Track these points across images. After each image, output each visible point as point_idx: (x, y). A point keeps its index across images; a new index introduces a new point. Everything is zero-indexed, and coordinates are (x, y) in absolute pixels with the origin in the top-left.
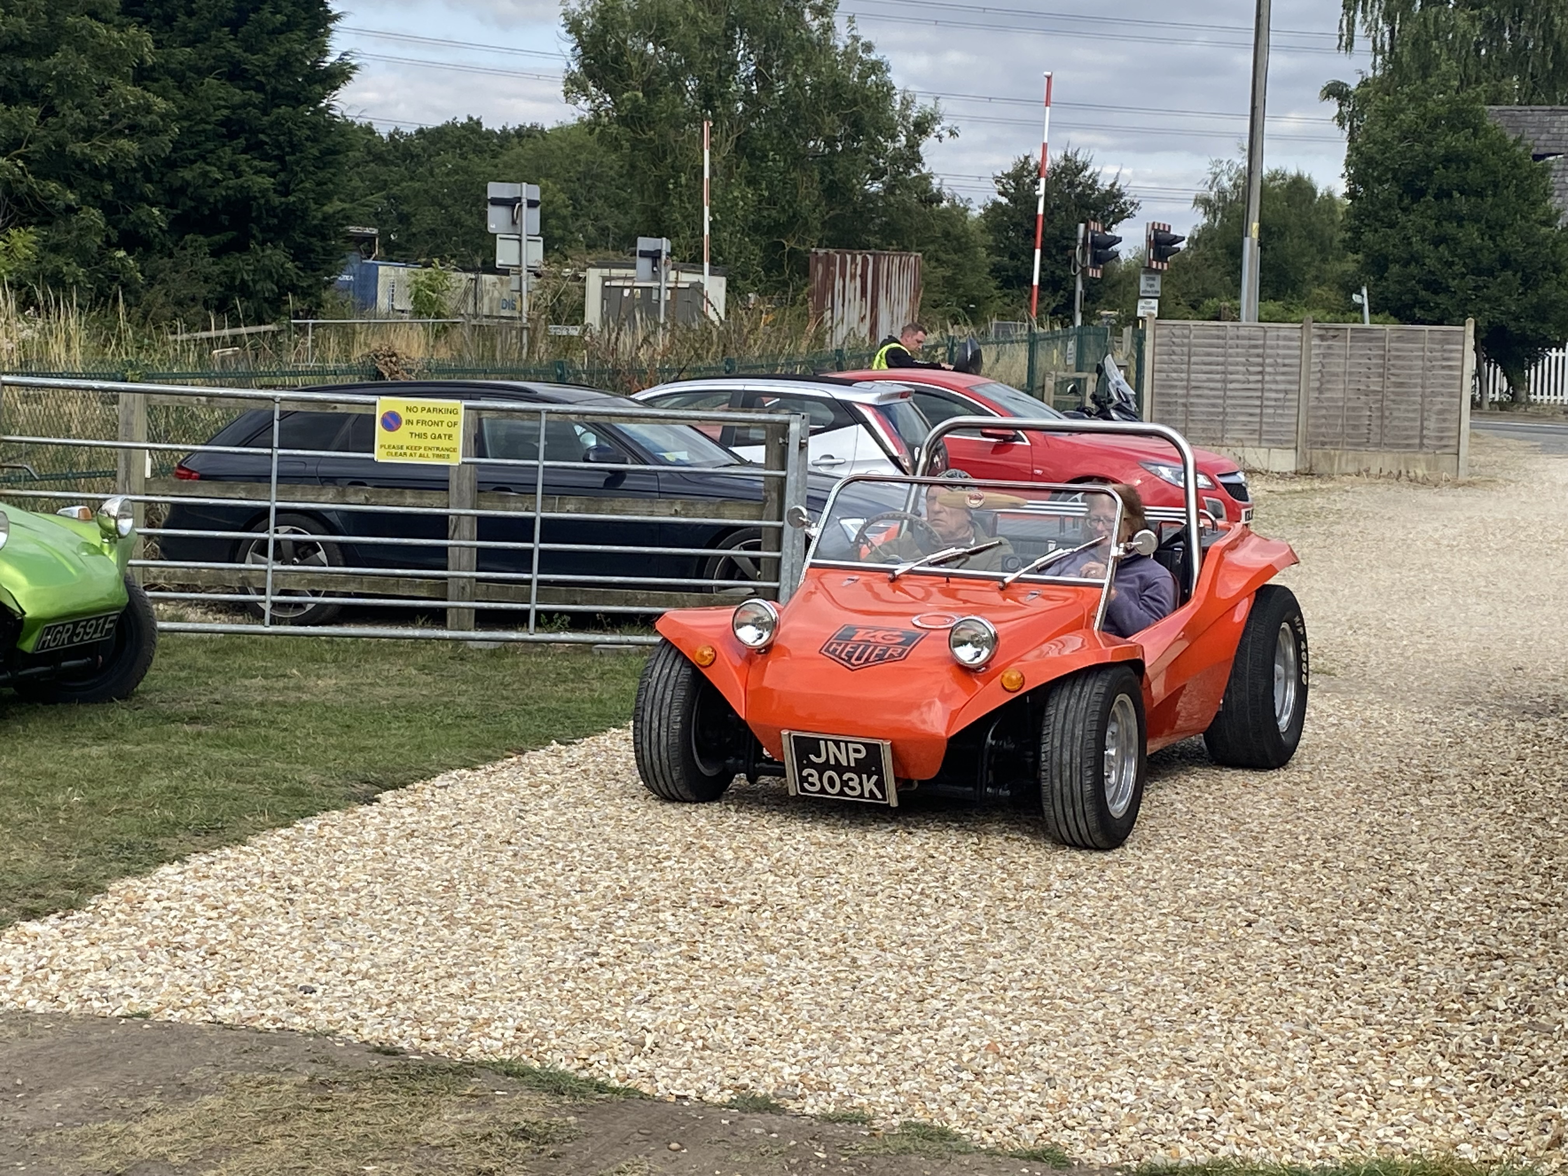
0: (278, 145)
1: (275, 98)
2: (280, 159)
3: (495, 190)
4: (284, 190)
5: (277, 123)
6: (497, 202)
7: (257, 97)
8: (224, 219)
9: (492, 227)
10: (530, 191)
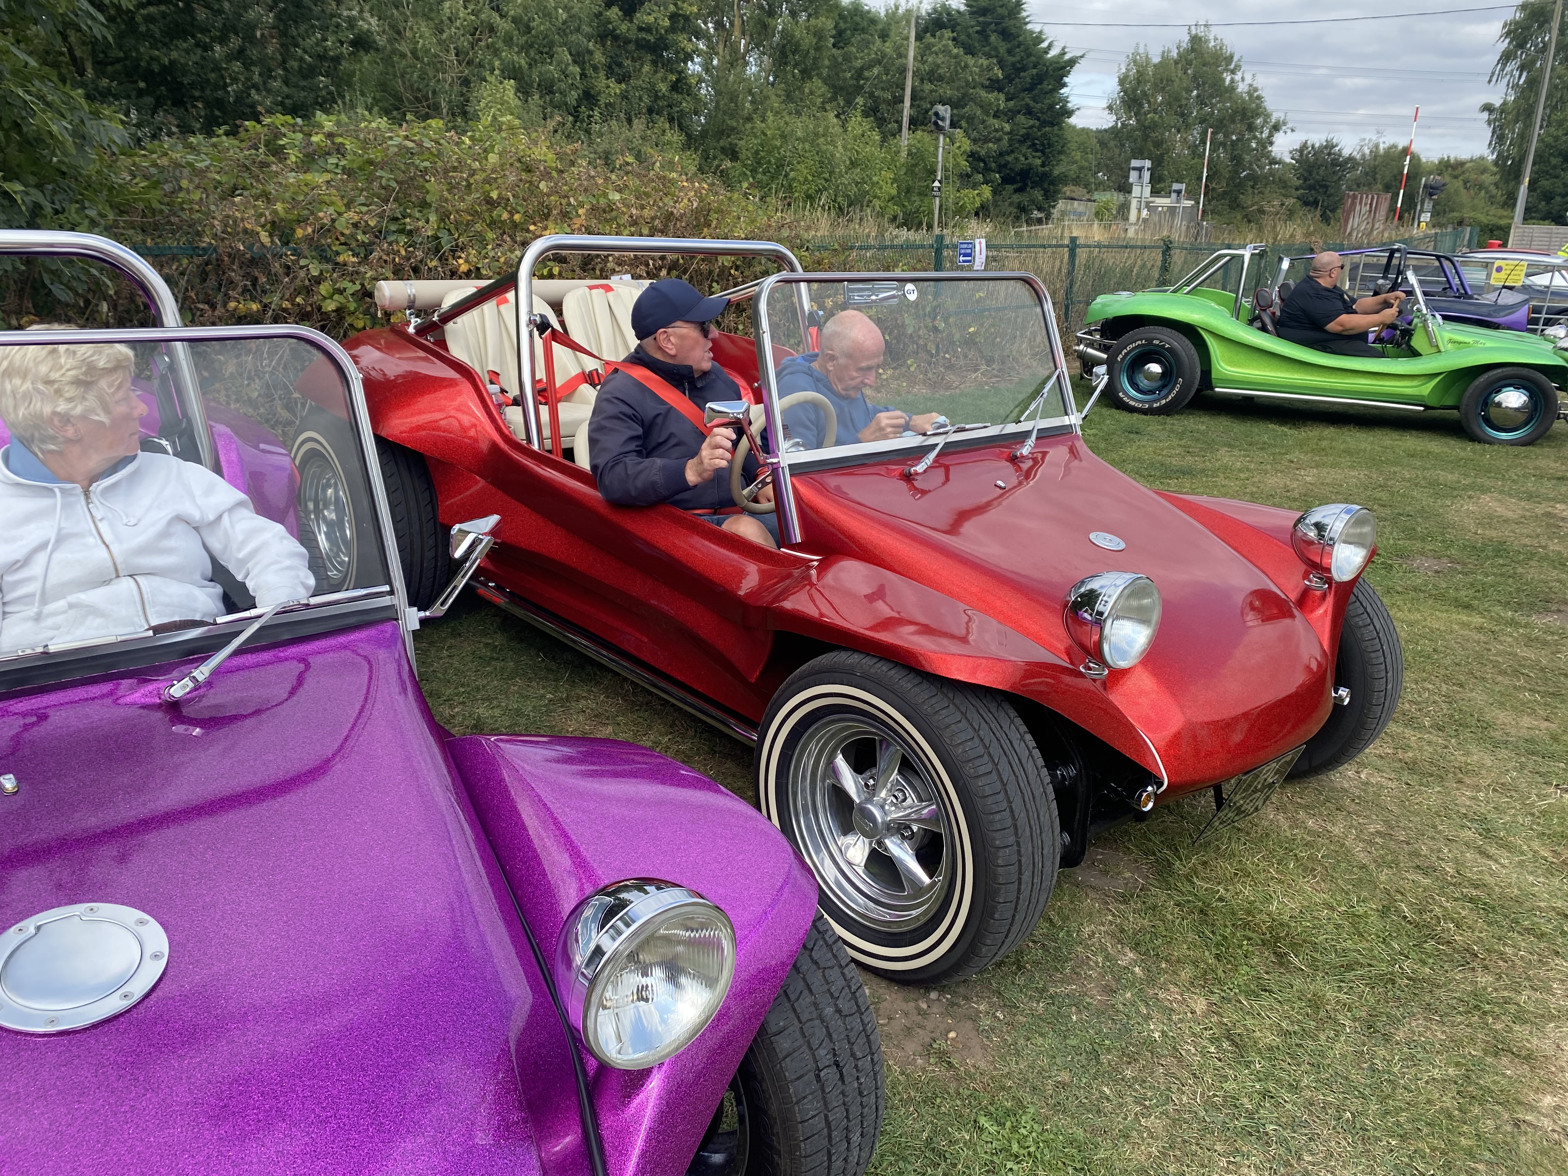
0: (1043, 145)
1: (1044, 123)
2: (1043, 152)
3: (1135, 163)
4: (1043, 165)
5: (1045, 135)
6: (1135, 169)
7: (1037, 123)
8: (1018, 178)
9: (1131, 180)
10: (1148, 164)
